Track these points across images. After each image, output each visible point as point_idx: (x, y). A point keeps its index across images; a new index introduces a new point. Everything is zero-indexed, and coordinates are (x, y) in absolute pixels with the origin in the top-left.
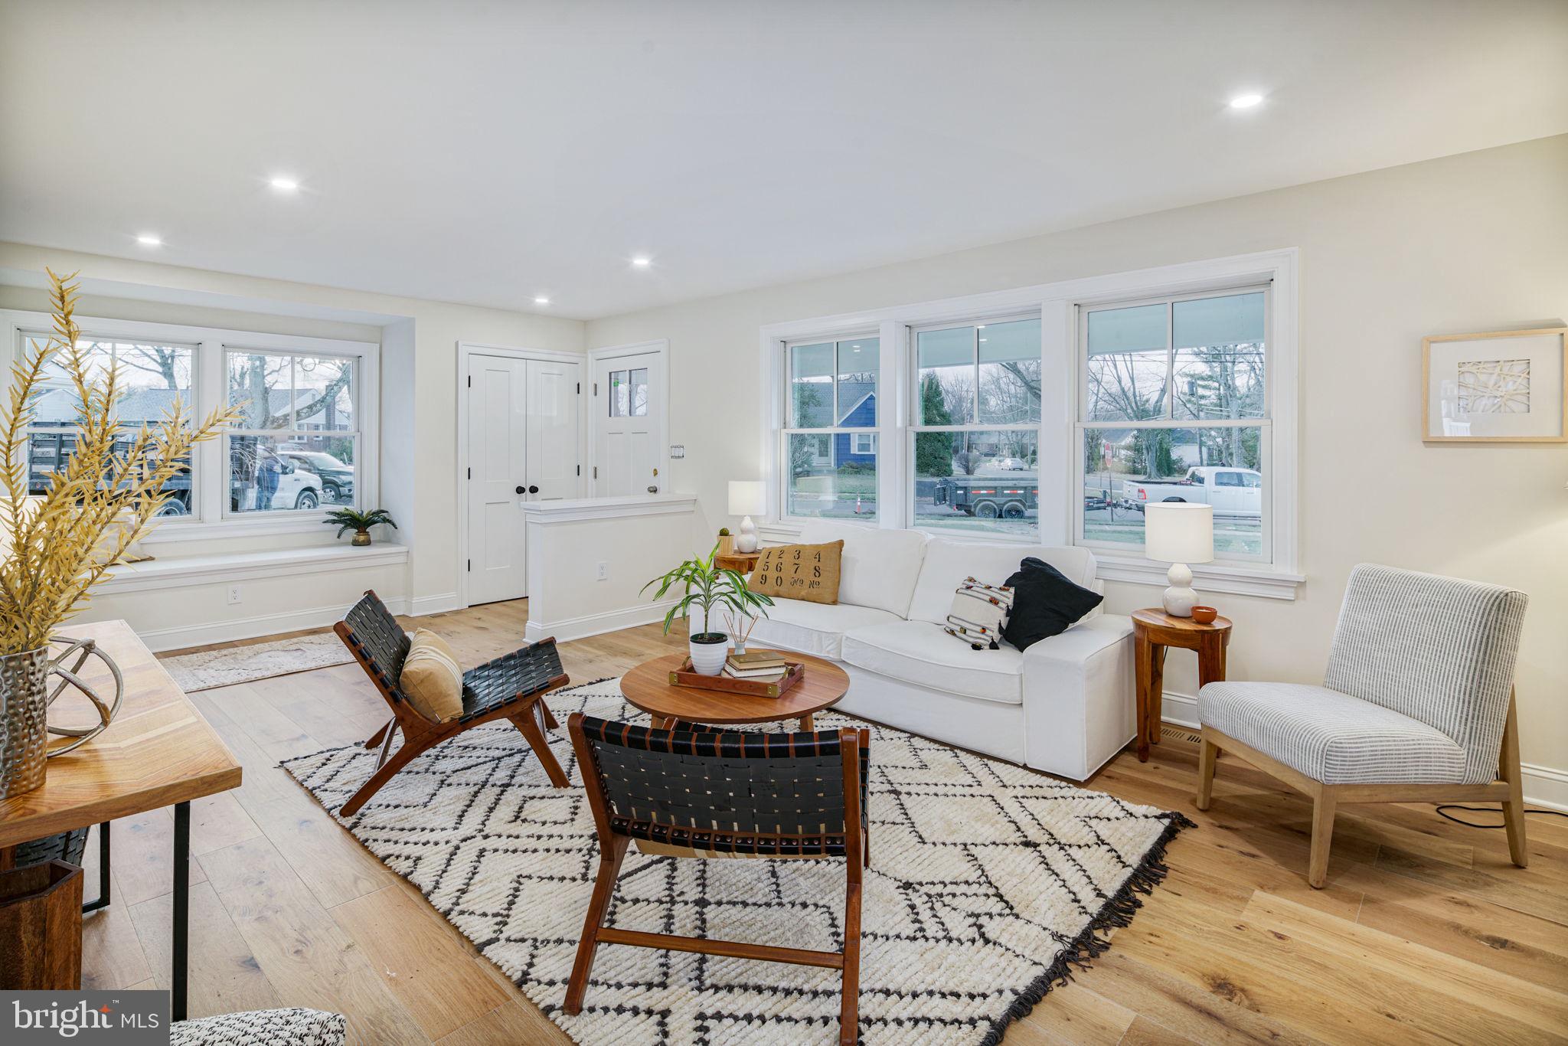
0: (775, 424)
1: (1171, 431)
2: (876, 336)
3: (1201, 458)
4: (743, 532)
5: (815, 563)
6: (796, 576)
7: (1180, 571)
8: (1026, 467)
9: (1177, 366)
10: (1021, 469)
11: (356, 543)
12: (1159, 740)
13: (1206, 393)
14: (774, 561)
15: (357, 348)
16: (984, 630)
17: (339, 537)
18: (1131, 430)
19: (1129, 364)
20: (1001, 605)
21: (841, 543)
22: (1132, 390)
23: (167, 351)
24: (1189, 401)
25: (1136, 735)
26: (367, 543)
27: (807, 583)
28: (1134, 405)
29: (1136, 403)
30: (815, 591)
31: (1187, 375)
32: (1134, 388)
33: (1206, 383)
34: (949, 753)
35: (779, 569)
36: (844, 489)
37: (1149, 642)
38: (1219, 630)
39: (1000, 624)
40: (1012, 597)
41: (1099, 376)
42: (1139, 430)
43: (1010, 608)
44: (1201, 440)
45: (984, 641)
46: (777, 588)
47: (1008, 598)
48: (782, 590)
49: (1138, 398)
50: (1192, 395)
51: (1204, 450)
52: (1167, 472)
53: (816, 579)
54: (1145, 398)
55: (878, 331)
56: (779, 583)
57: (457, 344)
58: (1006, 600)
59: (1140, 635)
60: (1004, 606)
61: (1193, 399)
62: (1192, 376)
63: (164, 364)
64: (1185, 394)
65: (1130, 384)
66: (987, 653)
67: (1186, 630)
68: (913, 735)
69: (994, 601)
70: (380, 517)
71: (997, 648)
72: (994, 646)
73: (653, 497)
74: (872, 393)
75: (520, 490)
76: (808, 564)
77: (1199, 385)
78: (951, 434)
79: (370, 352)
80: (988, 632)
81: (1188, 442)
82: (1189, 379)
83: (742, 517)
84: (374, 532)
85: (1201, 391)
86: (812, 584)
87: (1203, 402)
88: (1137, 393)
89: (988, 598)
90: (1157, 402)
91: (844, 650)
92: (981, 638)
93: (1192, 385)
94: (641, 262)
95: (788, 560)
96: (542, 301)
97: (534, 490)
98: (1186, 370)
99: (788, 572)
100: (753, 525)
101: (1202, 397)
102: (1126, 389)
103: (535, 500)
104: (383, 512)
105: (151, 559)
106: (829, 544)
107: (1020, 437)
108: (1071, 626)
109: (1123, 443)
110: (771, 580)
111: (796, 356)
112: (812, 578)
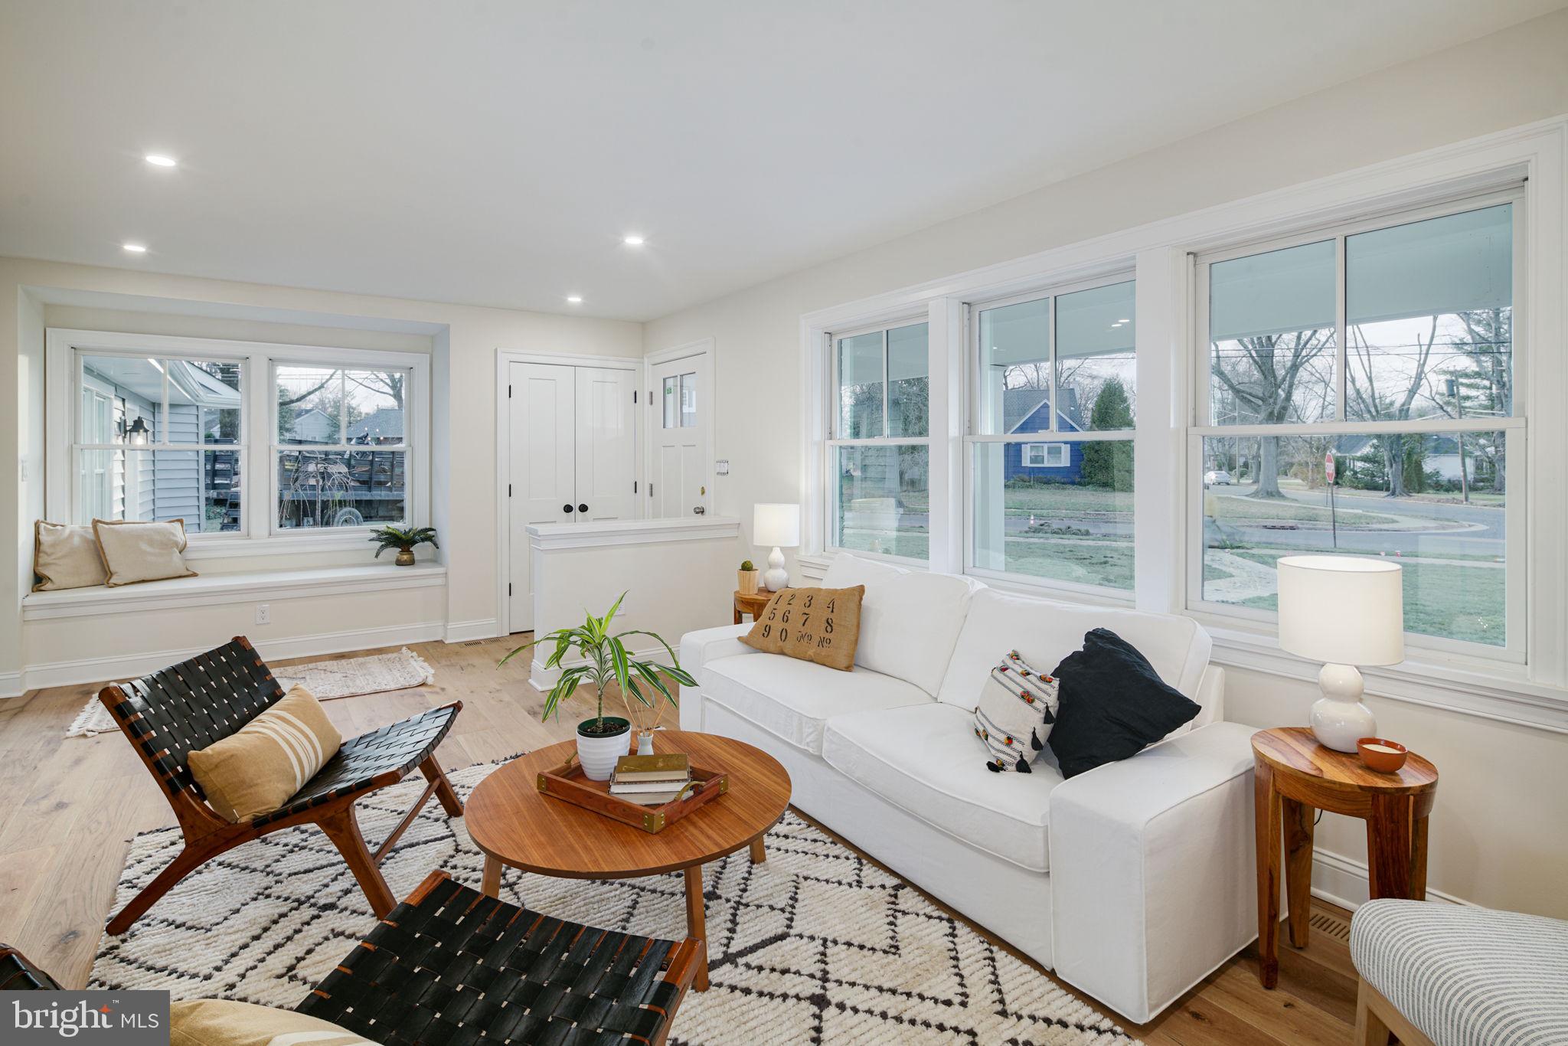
0: (818, 432)
1: (1422, 437)
2: (922, 321)
3: (1465, 471)
4: (771, 566)
5: (827, 614)
6: (804, 630)
7: (1341, 675)
8: (1234, 481)
9: (1431, 361)
10: (1228, 484)
11: (399, 563)
12: (1306, 944)
13: (1473, 393)
14: (782, 607)
15: (407, 359)
16: (1010, 740)
17: (377, 556)
18: (1369, 437)
19: (1365, 358)
20: (1038, 704)
21: (861, 590)
22: (1369, 390)
23: (397, 376)
24: (1448, 403)
25: (1257, 936)
26: (411, 562)
27: (816, 639)
28: (1373, 410)
29: (1375, 406)
30: (824, 652)
31: (1445, 372)
32: (1373, 389)
33: (1472, 381)
34: (945, 926)
35: (785, 619)
36: (1011, 505)
37: (1277, 793)
38: (1409, 789)
39: (1034, 733)
40: (1054, 693)
41: (1327, 378)
42: (1379, 437)
43: (1053, 711)
44: (1464, 450)
45: (1010, 757)
46: (780, 643)
47: (1050, 696)
48: (788, 646)
49: (1377, 401)
50: (1452, 395)
51: (1469, 462)
52: (1417, 488)
53: (827, 636)
54: (1388, 401)
55: (926, 314)
56: (783, 638)
57: (496, 350)
58: (1045, 697)
59: (1263, 774)
60: (1041, 706)
61: (1453, 400)
62: (1452, 373)
63: (393, 387)
64: (1443, 395)
65: (1367, 384)
66: (1011, 776)
67: (1341, 784)
68: (905, 883)
69: (1028, 698)
70: (427, 535)
71: (1029, 771)
72: (1023, 767)
73: (699, 520)
74: (1045, 401)
75: (568, 509)
76: (820, 614)
77: (1462, 384)
78: (1110, 443)
79: (421, 363)
80: (1015, 744)
81: (1446, 452)
82: (1448, 377)
83: (770, 549)
84: (419, 550)
85: (1464, 391)
86: (822, 642)
87: (1468, 404)
88: (1377, 395)
89: (1019, 691)
90: (1403, 405)
91: (825, 745)
92: (1004, 753)
93: (1451, 384)
94: (634, 241)
95: (797, 608)
96: (575, 299)
97: (583, 508)
98: (1443, 366)
99: (795, 625)
100: (783, 559)
101: (1467, 398)
102: (1362, 391)
103: (586, 520)
104: (433, 530)
105: (195, 575)
106: (848, 589)
107: (1227, 447)
108: (1150, 747)
109: (1359, 454)
110: (775, 633)
111: (846, 351)
112: (823, 634)
